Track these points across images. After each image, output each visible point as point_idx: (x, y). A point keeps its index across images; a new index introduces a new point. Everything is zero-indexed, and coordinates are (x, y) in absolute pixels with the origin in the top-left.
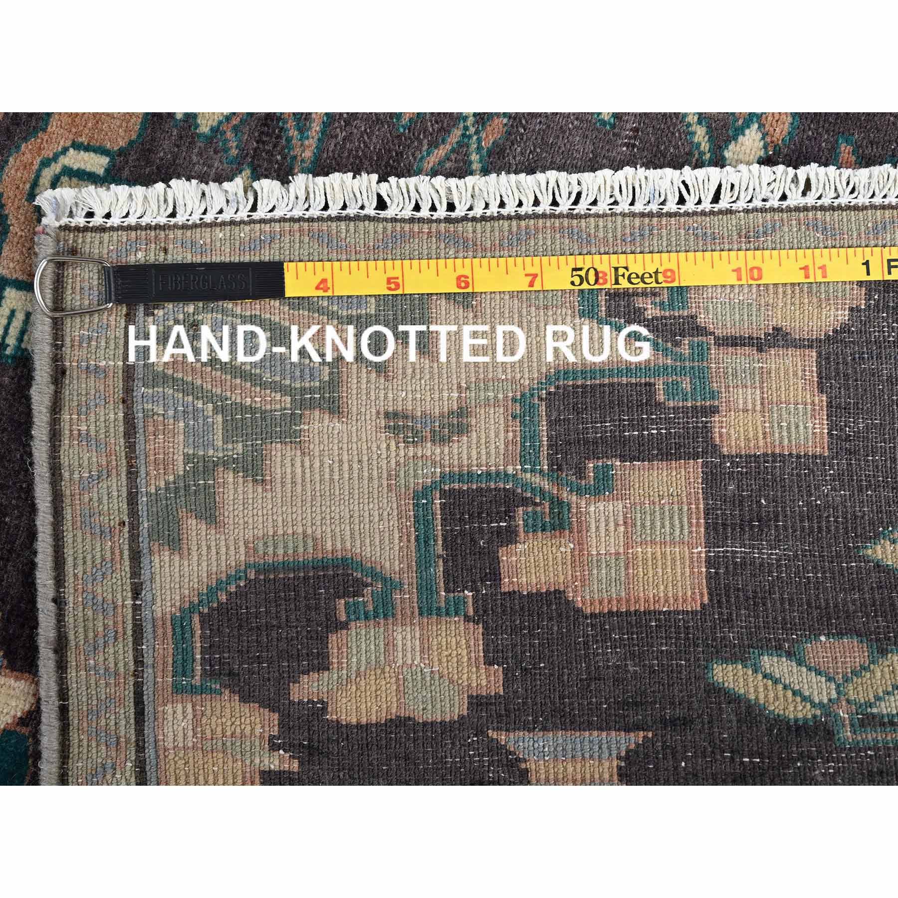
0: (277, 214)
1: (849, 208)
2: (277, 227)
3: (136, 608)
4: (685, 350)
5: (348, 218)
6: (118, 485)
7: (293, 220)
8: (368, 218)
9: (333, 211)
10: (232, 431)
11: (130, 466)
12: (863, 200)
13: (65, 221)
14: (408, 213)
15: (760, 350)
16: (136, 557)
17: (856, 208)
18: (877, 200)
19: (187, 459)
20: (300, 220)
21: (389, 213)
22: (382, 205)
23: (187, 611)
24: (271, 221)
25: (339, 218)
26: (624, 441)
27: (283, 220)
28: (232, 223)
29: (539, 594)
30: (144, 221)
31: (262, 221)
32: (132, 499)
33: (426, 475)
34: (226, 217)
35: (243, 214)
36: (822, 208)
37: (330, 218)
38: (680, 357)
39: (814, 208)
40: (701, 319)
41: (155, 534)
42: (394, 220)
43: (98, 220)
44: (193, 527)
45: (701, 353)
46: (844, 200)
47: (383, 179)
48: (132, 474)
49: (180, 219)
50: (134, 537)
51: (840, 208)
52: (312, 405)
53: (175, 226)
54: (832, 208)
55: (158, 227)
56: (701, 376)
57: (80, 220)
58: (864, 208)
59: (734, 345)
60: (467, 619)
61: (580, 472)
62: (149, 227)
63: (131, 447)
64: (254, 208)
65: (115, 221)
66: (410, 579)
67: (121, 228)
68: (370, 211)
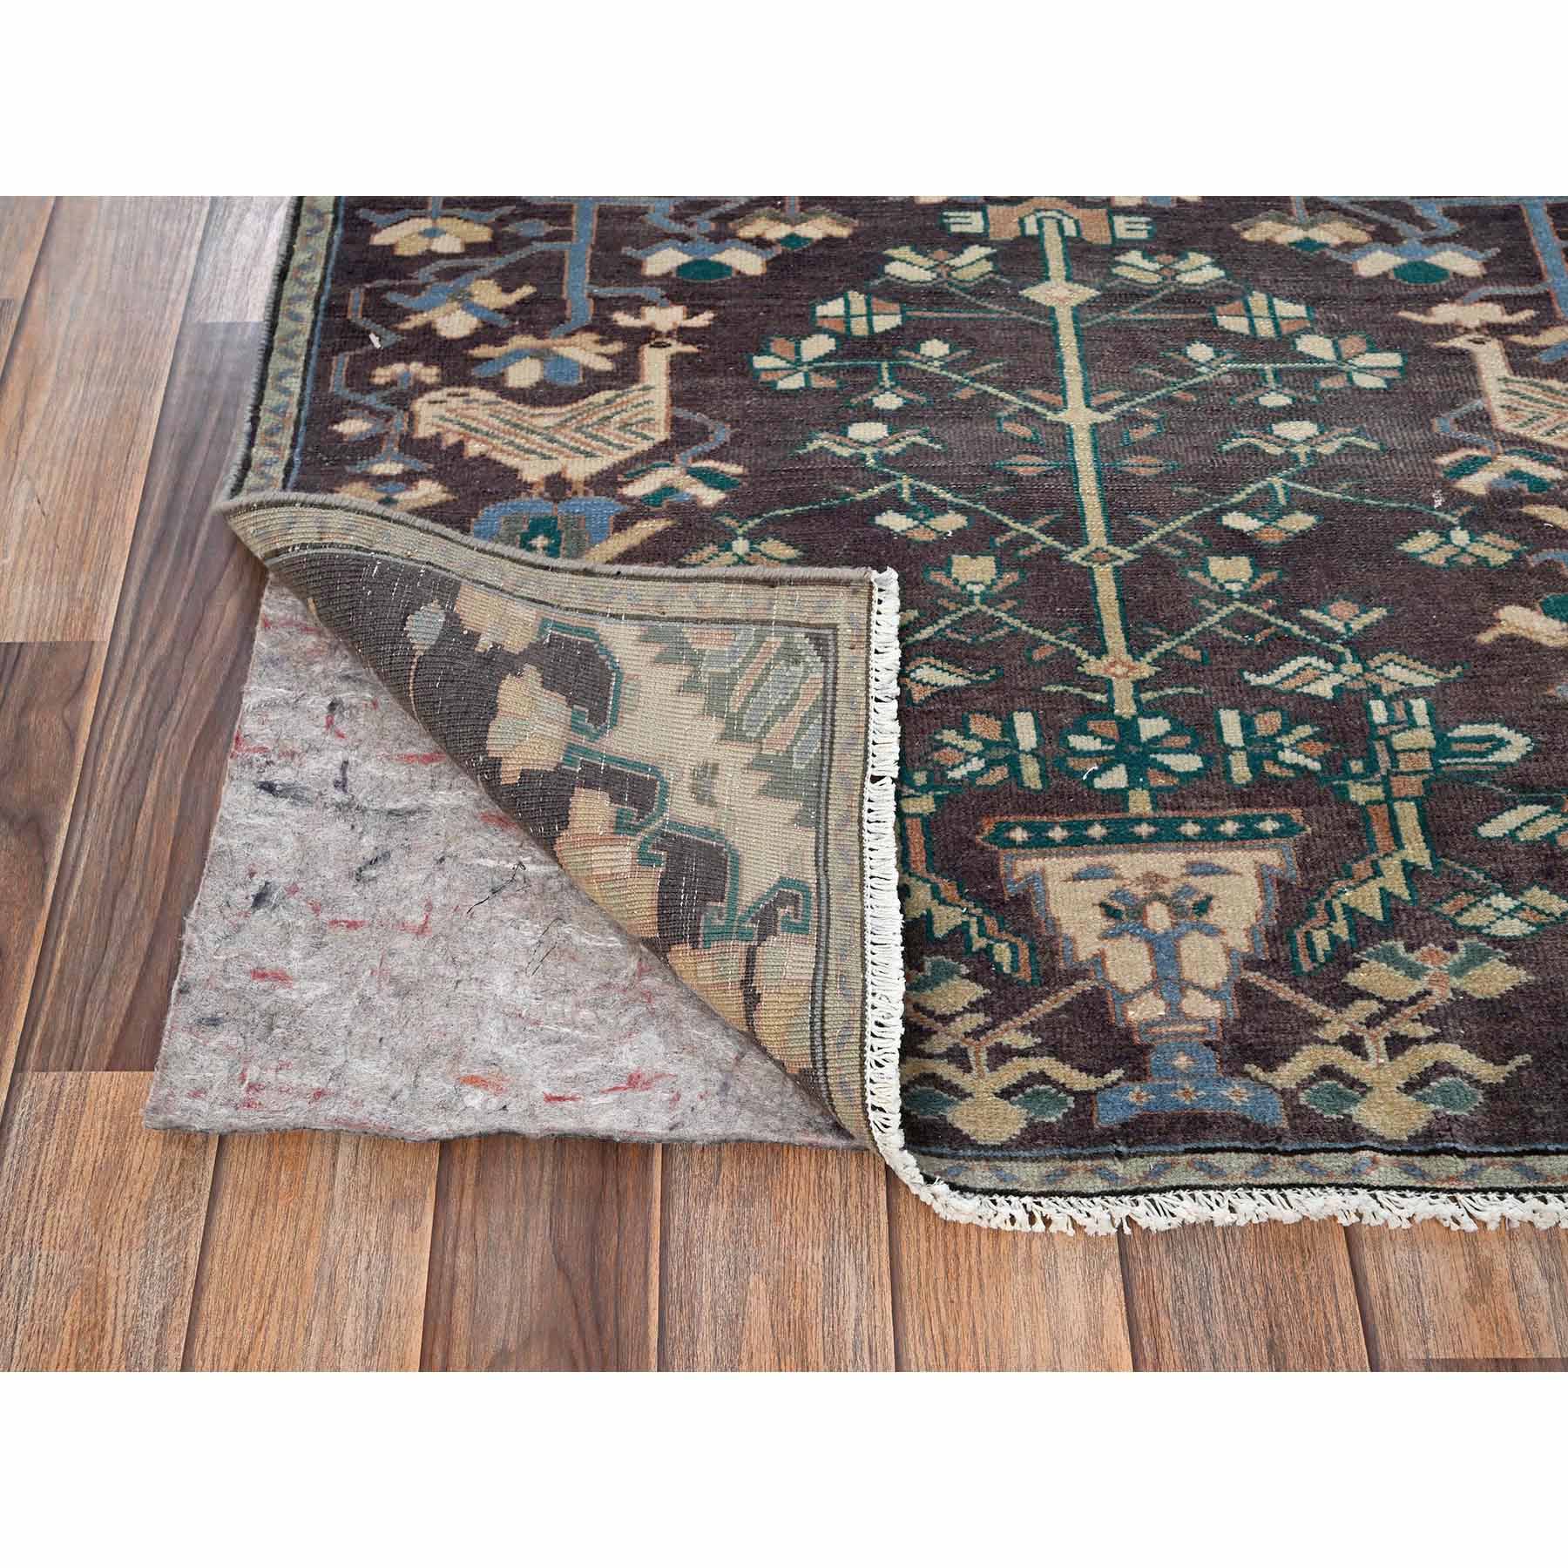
0: (872, 714)
1: (863, 1060)
2: (862, 712)
3: (604, 614)
4: (748, 925)
5: (866, 757)
6: (691, 612)
7: (867, 722)
8: (865, 770)
9: (871, 748)
10: (719, 679)
11: (703, 621)
12: (870, 1073)
13: (876, 586)
14: (867, 795)
15: (743, 982)
16: (640, 618)
17: (862, 1066)
18: (868, 1086)
19: (702, 652)
20: (867, 727)
21: (868, 783)
22: (875, 779)
23: (597, 638)
24: (867, 709)
25: (866, 751)
26: (678, 875)
27: (868, 716)
28: (868, 686)
29: (568, 809)
30: (873, 634)
31: (868, 704)
32: (681, 620)
33: (669, 774)
34: (872, 683)
35: (873, 693)
36: (863, 1036)
37: (866, 746)
38: (742, 920)
39: (863, 1030)
40: (772, 940)
41: (655, 630)
42: (863, 786)
43: (876, 607)
44: (655, 650)
45: (743, 935)
46: (869, 1056)
47: (894, 780)
48: (697, 621)
49: (873, 656)
50: (654, 619)
51: (863, 1051)
52: (729, 725)
53: (868, 653)
54: (863, 1045)
55: (869, 643)
56: (724, 934)
57: (876, 595)
58: (862, 1074)
59: (748, 960)
60: (560, 765)
61: (659, 847)
62: (869, 637)
63: (716, 621)
64: (877, 700)
65: (874, 617)
66: (594, 746)
67: (869, 620)
68: (870, 772)
